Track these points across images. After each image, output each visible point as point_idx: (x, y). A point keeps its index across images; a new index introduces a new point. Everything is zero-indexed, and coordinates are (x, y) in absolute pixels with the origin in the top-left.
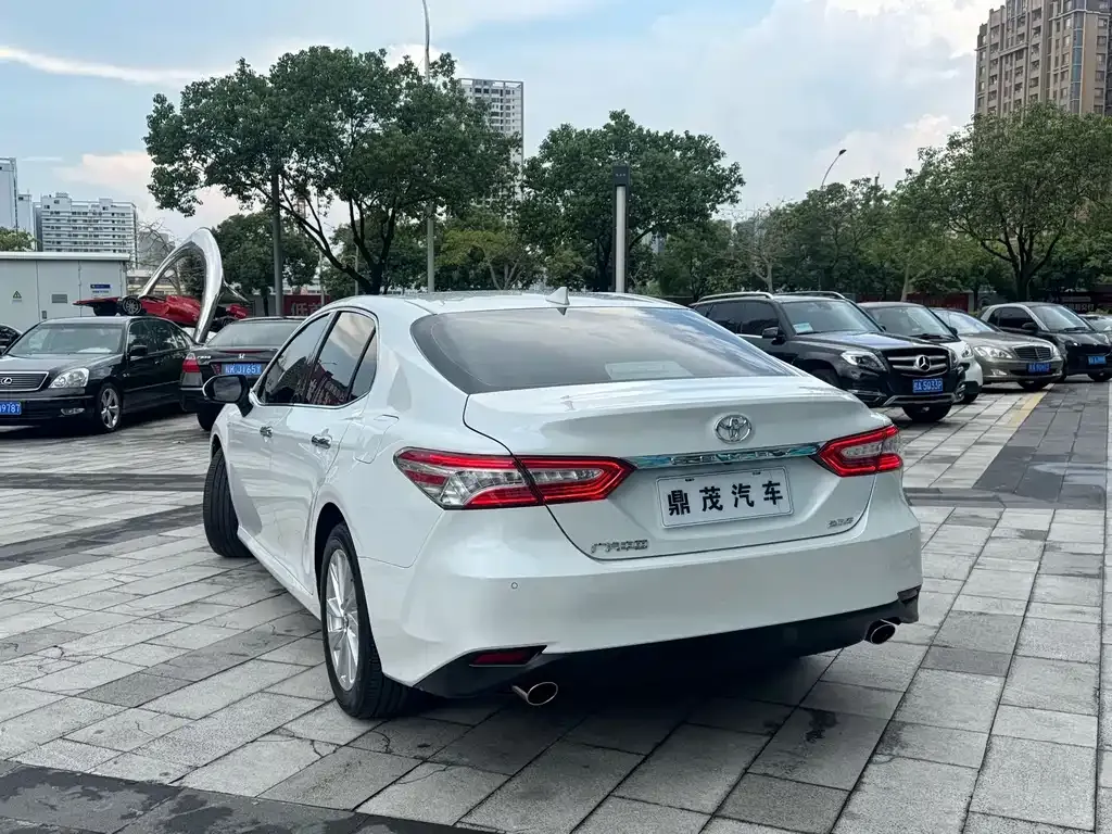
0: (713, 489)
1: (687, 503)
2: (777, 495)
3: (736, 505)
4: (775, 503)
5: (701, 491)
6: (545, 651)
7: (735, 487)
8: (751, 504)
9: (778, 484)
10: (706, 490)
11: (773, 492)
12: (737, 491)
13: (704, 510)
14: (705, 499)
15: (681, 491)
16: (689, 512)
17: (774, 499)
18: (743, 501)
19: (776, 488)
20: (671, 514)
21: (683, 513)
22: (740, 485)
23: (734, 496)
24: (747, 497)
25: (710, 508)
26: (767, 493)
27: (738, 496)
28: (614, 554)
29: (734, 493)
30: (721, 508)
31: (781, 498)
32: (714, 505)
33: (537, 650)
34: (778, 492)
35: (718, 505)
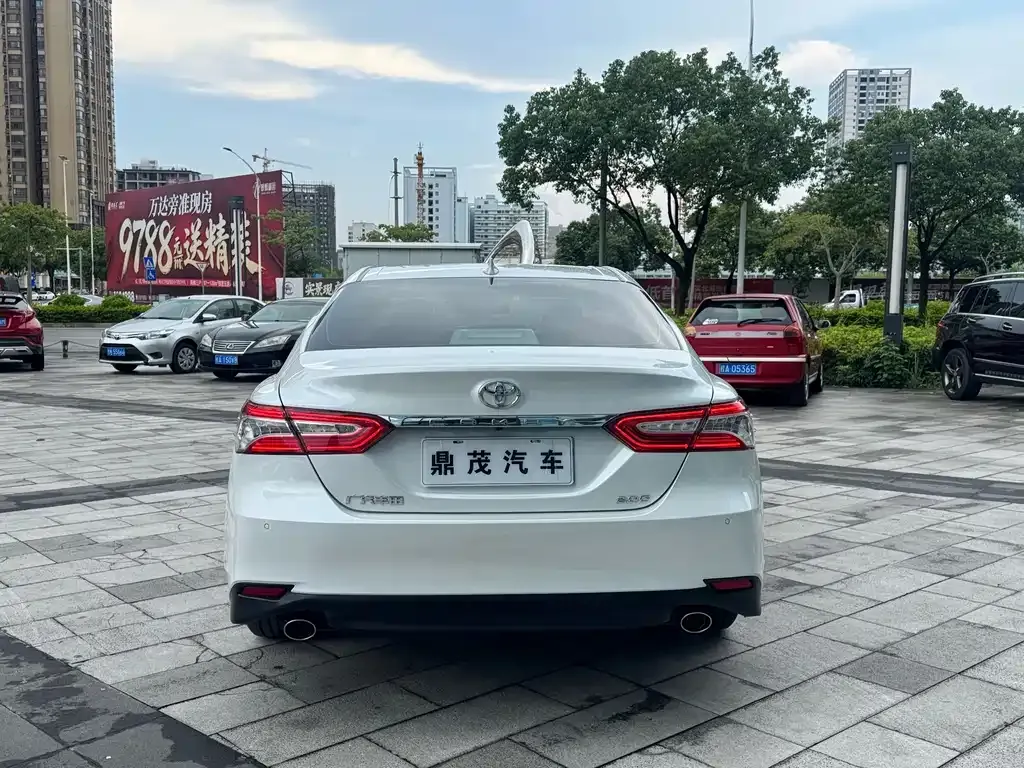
0: (483, 453)
1: (452, 464)
2: (556, 464)
3: (506, 471)
4: (553, 472)
5: (469, 454)
6: (293, 590)
7: (508, 453)
8: (525, 471)
9: (561, 454)
10: (475, 454)
11: (553, 461)
12: (510, 457)
13: (470, 472)
14: (472, 462)
15: (447, 453)
16: (452, 473)
17: (553, 469)
18: (515, 468)
19: (557, 458)
20: (433, 474)
21: (446, 474)
22: (515, 452)
23: (506, 463)
24: (521, 464)
25: (477, 471)
26: (545, 462)
27: (510, 462)
28: (369, 506)
29: (506, 459)
30: (489, 472)
31: (562, 467)
32: (482, 469)
33: (286, 588)
34: (559, 462)
35: (486, 469)
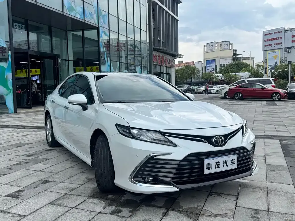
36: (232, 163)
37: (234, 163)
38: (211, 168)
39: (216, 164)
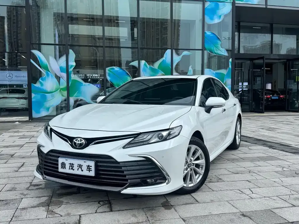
36: (88, 169)
37: (90, 170)
38: (65, 168)
39: (70, 165)
